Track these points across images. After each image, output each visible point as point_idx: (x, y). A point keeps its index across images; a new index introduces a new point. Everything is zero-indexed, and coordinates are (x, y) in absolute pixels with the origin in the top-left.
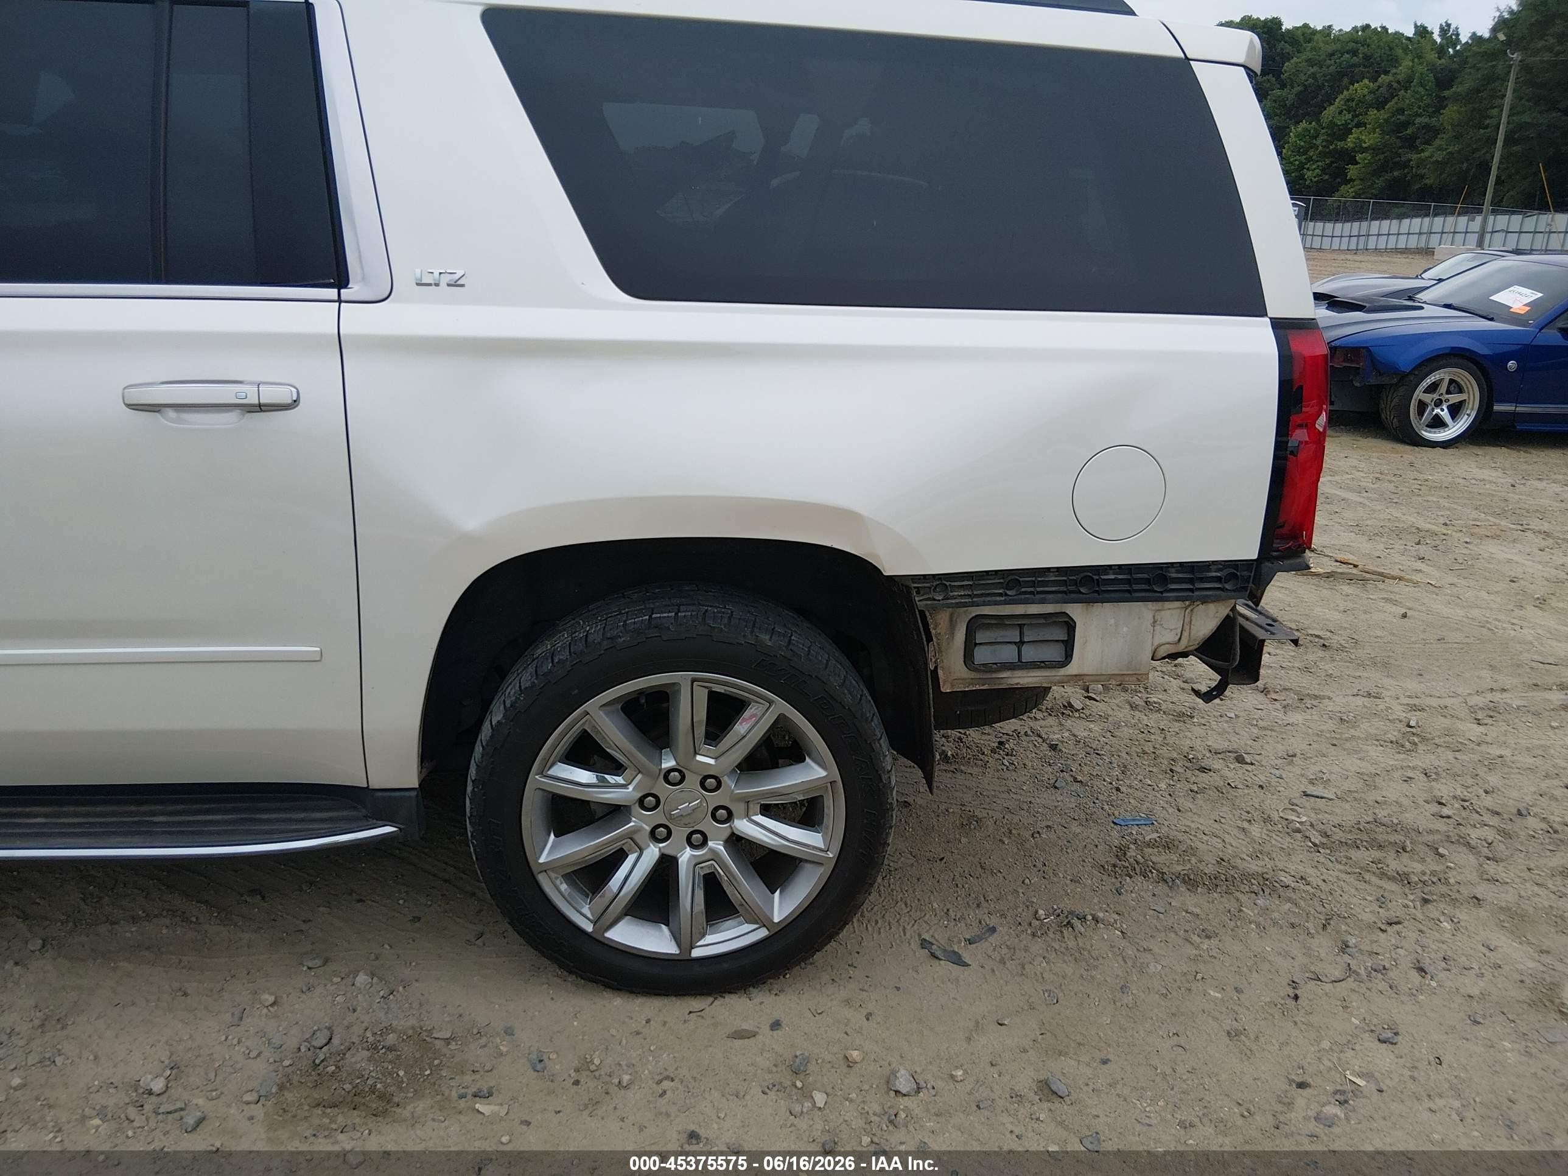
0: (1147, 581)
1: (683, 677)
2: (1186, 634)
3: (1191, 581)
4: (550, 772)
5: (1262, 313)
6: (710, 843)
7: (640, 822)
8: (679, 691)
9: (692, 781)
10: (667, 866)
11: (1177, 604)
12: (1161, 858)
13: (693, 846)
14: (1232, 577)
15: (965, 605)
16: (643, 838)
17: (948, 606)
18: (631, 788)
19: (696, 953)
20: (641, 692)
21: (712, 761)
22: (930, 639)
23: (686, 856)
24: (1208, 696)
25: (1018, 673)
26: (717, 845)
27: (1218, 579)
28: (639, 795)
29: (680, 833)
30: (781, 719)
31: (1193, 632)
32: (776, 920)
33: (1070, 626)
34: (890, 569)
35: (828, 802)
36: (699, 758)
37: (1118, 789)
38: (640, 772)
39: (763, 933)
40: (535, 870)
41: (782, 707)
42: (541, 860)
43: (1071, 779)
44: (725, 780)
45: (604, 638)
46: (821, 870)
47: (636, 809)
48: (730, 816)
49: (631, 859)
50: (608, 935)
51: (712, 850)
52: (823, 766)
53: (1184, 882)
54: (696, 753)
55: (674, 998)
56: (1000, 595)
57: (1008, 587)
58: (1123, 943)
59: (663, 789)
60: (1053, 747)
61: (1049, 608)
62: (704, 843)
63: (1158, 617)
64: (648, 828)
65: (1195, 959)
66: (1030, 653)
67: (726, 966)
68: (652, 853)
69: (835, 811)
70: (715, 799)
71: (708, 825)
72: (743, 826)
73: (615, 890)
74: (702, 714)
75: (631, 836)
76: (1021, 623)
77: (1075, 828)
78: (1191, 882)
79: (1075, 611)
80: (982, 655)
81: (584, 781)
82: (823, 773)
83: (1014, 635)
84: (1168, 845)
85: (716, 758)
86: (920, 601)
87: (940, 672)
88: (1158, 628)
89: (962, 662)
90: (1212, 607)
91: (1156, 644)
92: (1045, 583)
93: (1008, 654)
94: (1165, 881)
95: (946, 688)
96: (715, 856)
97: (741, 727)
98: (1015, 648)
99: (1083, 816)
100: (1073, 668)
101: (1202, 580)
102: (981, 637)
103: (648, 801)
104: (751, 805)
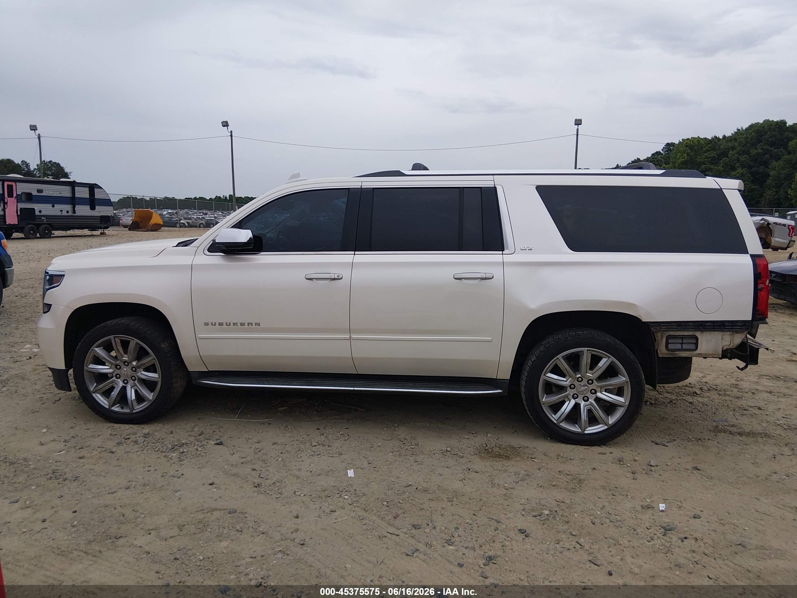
0: (719, 326)
1: (585, 349)
2: (732, 343)
3: (732, 326)
4: (547, 375)
5: (747, 253)
6: (590, 400)
7: (570, 392)
8: (583, 354)
9: (585, 382)
10: (577, 406)
11: (728, 333)
12: (731, 429)
13: (585, 401)
14: (744, 325)
15: (665, 331)
16: (570, 397)
17: (661, 331)
18: (568, 381)
19: (586, 432)
20: (572, 353)
21: (591, 375)
22: (655, 341)
23: (583, 404)
24: (742, 369)
25: (681, 352)
26: (592, 400)
27: (740, 326)
28: (570, 384)
29: (581, 397)
30: (612, 362)
31: (734, 342)
32: (610, 423)
33: (697, 339)
34: (644, 319)
35: (625, 388)
36: (587, 374)
37: (715, 413)
38: (570, 377)
39: (606, 427)
40: (541, 403)
41: (613, 359)
42: (543, 400)
43: (697, 411)
44: (594, 381)
45: (564, 338)
46: (623, 408)
47: (569, 388)
48: (596, 392)
49: (567, 403)
50: (561, 424)
51: (591, 402)
52: (624, 377)
53: (738, 434)
54: (587, 373)
55: (579, 446)
56: (676, 328)
57: (678, 326)
58: (718, 444)
59: (576, 383)
60: (690, 403)
61: (690, 333)
62: (588, 400)
63: (723, 337)
64: (572, 394)
65: (742, 449)
66: (685, 347)
67: (595, 436)
68: (573, 402)
69: (628, 391)
70: (591, 387)
71: (589, 395)
72: (599, 395)
73: (563, 411)
74: (589, 361)
75: (567, 396)
76: (682, 337)
77: (700, 422)
78: (740, 434)
79: (698, 334)
80: (671, 346)
81: (556, 378)
82: (624, 379)
83: (680, 341)
84: (733, 426)
85: (592, 374)
86: (653, 329)
87: (658, 351)
88: (723, 341)
89: (665, 348)
90: (739, 335)
91: (723, 345)
92: (689, 325)
93: (679, 346)
94: (732, 434)
95: (660, 356)
96: (591, 404)
97: (600, 364)
98: (680, 345)
99: (702, 419)
100: (698, 351)
101: (735, 326)
102: (670, 341)
103: (572, 386)
104: (602, 389)
